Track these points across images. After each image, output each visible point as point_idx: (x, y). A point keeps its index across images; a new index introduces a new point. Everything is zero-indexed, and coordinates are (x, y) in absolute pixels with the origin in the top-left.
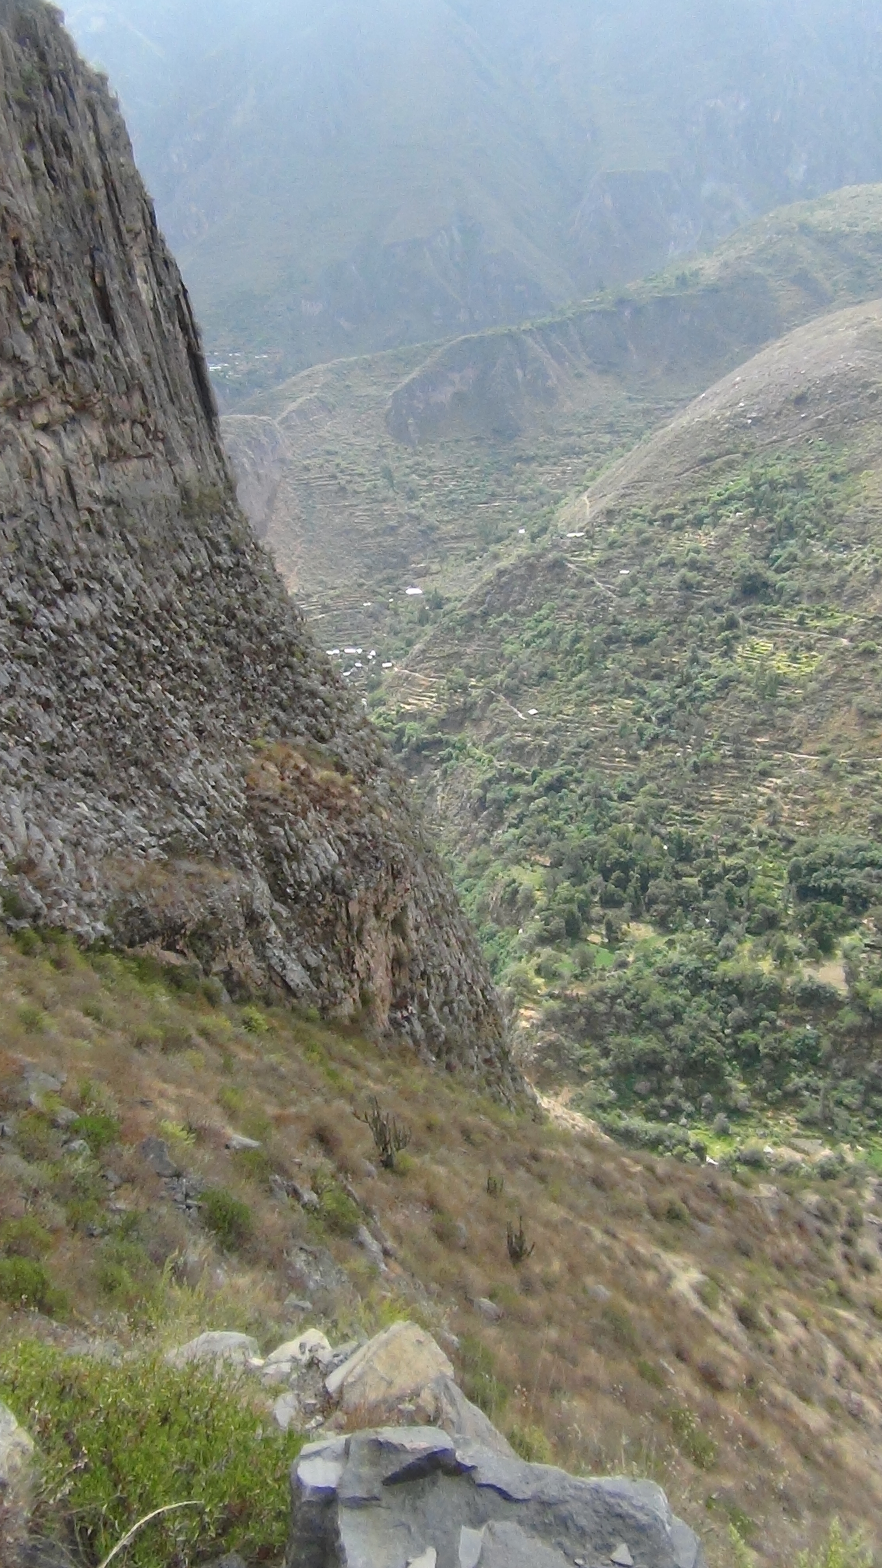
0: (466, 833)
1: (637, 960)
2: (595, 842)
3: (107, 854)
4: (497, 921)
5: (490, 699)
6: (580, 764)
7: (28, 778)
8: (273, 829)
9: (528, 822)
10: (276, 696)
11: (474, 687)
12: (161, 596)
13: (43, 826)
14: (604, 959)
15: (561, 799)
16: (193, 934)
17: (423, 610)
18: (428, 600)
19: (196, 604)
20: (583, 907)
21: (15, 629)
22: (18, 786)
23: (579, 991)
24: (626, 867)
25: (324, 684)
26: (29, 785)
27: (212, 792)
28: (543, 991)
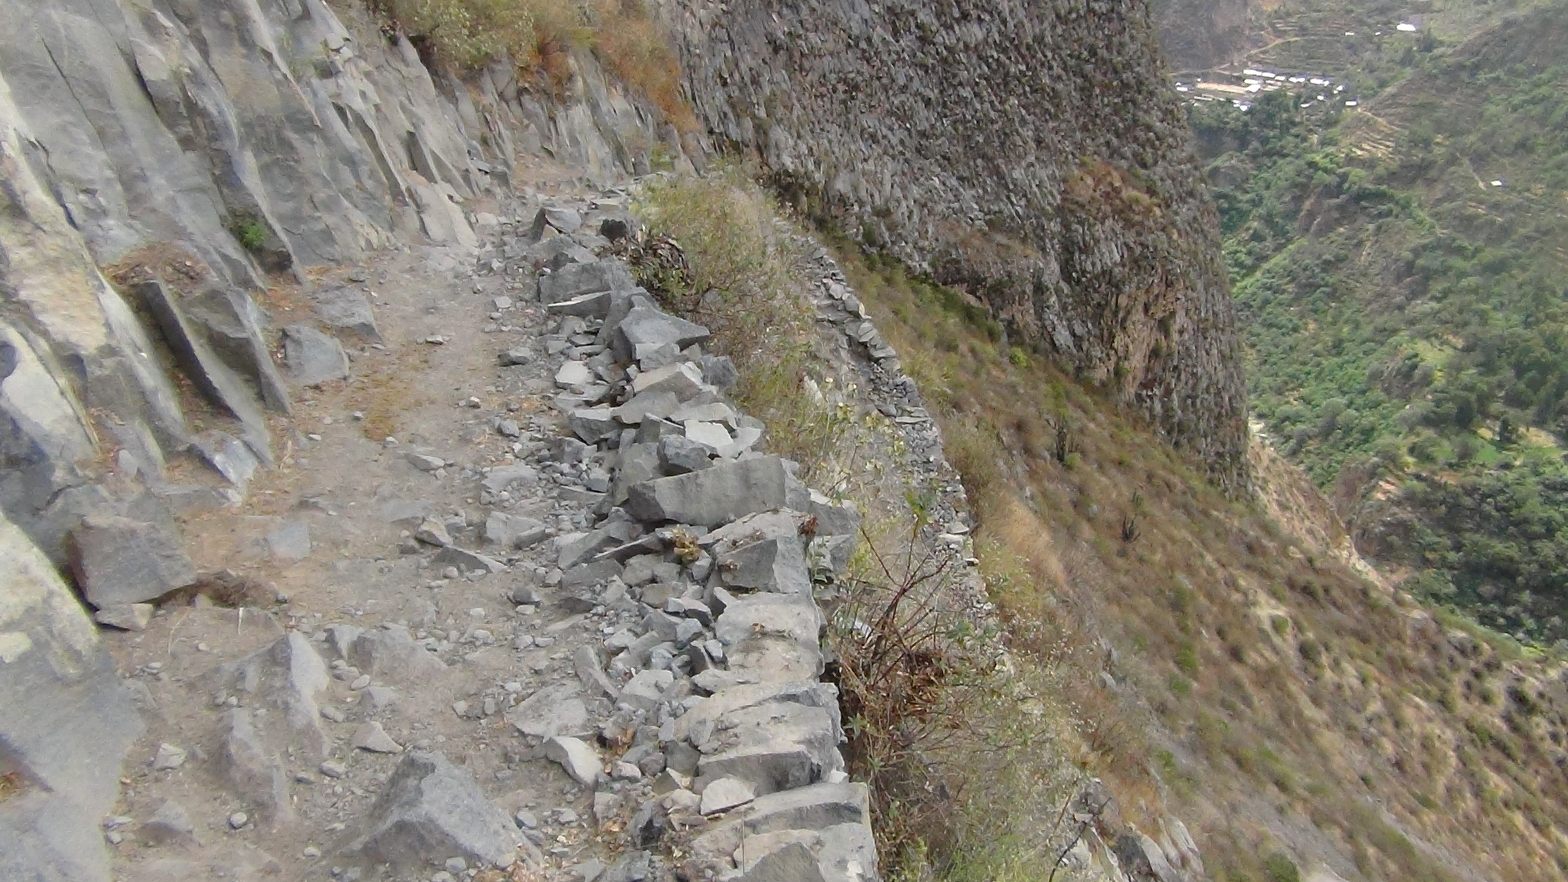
0: (1382, 295)
1: (1524, 465)
2: (1519, 336)
3: (945, 218)
4: (1388, 391)
5: (1452, 161)
6: (1532, 250)
7: (902, 153)
8: (1075, 226)
9: (1451, 299)
10: (1114, 124)
11: (1438, 144)
12: (1037, 30)
13: (903, 188)
14: (1488, 455)
15: (1498, 283)
16: (991, 287)
17: (1409, 50)
18: (1418, 40)
19: (1065, 40)
20: (1484, 399)
21: (918, 44)
22: (893, 157)
23: (1450, 479)
24: (1545, 369)
25: (1162, 121)
26: (901, 158)
27: (1035, 189)
28: (1412, 470)
